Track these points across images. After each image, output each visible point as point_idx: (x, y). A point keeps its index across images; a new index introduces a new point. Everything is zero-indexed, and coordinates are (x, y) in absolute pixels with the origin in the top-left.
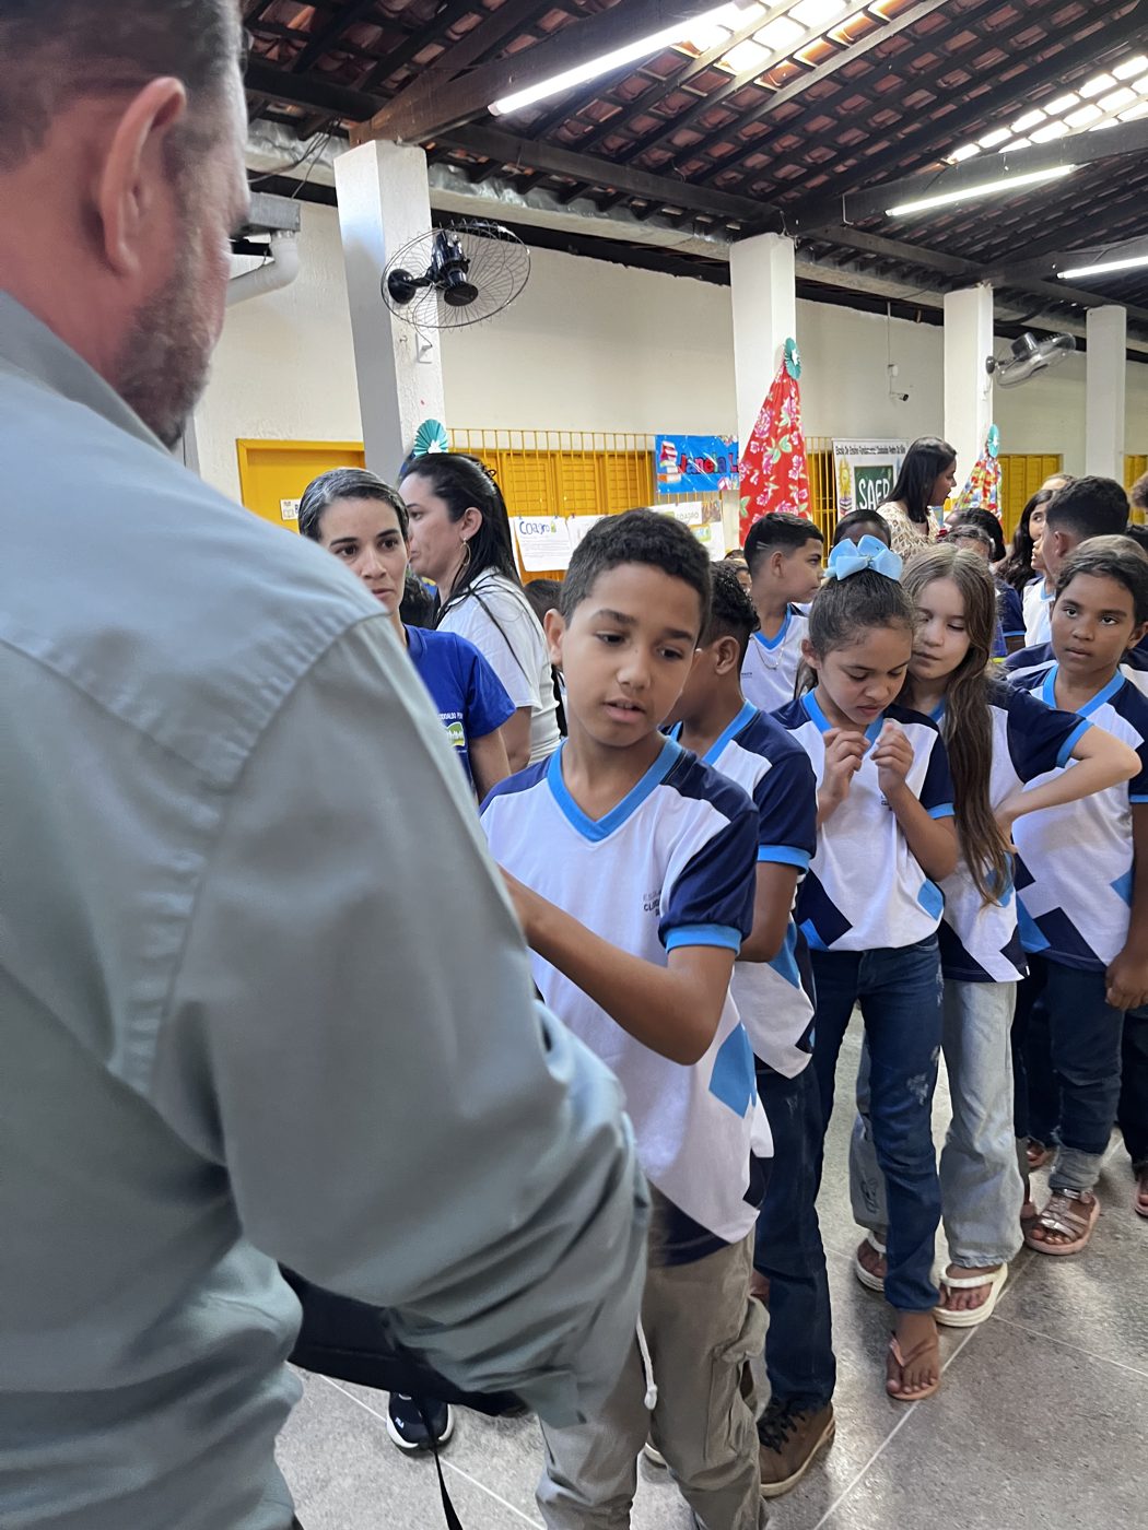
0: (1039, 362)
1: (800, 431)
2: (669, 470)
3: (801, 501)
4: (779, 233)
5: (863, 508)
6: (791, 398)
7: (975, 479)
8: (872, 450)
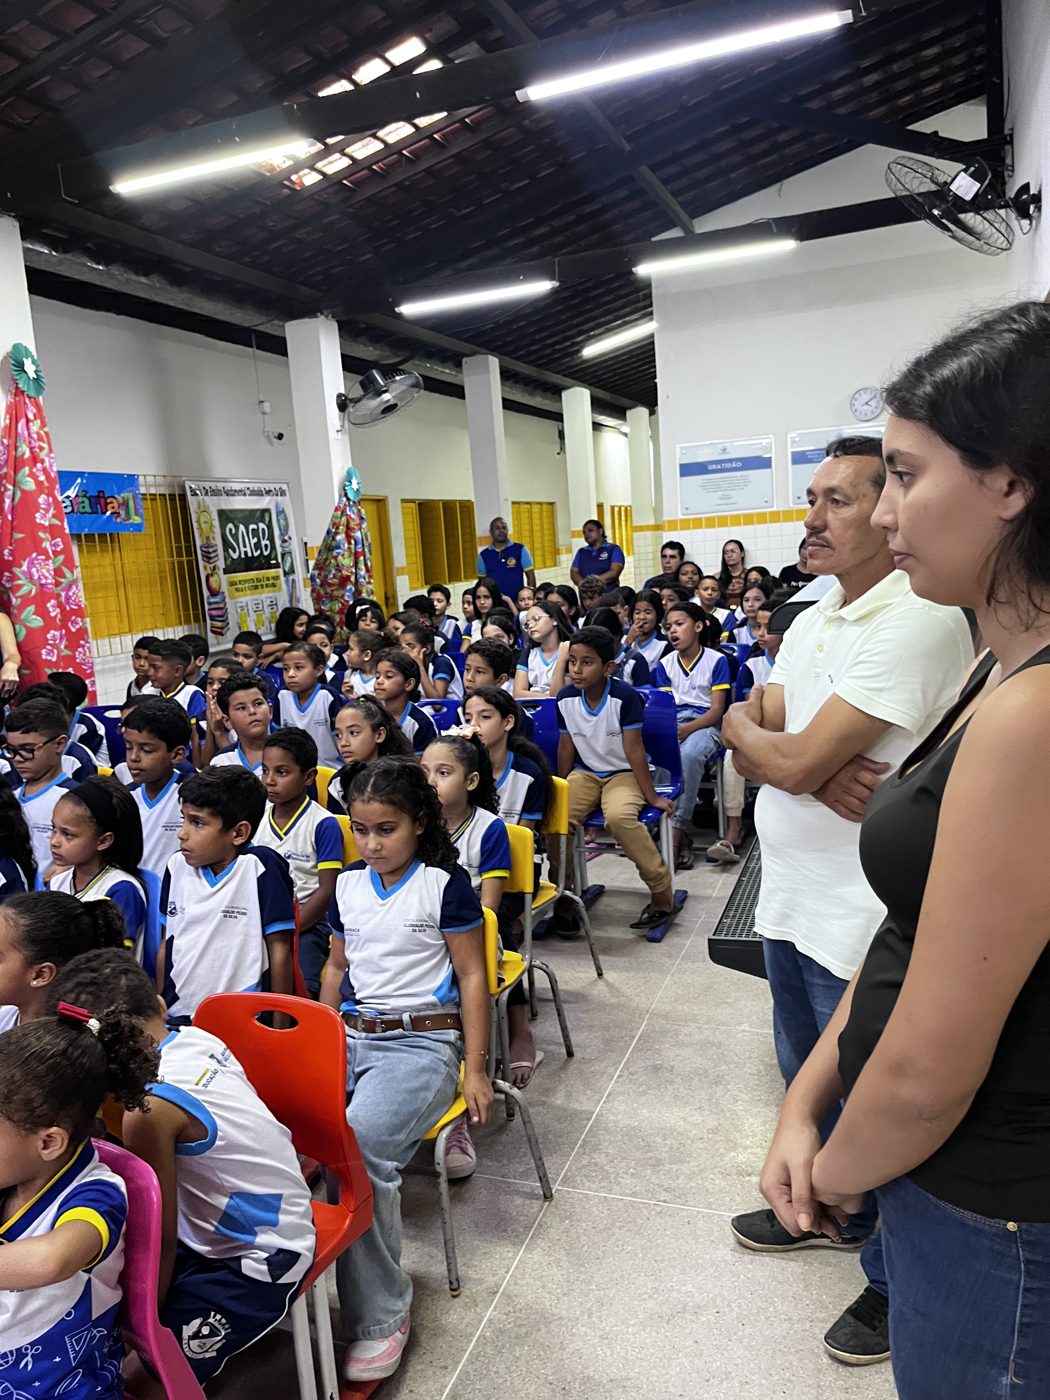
0: (389, 401)
1: (47, 464)
3: (56, 553)
5: (235, 556)
6: (28, 421)
7: (336, 525)
8: (241, 492)
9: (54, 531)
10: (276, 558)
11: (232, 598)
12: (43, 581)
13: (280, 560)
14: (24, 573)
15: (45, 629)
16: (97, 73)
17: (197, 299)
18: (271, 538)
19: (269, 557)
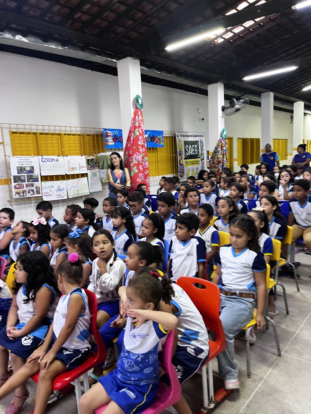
0: (238, 107)
1: (142, 128)
2: (109, 141)
3: (143, 152)
4: (132, 57)
5: (188, 154)
6: (139, 116)
7: (218, 145)
8: (191, 136)
9: (143, 146)
10: (199, 156)
11: (186, 166)
12: (139, 160)
13: (200, 156)
14: (134, 157)
15: (138, 173)
16: (163, 15)
17: (183, 80)
18: (198, 150)
19: (197, 155)
